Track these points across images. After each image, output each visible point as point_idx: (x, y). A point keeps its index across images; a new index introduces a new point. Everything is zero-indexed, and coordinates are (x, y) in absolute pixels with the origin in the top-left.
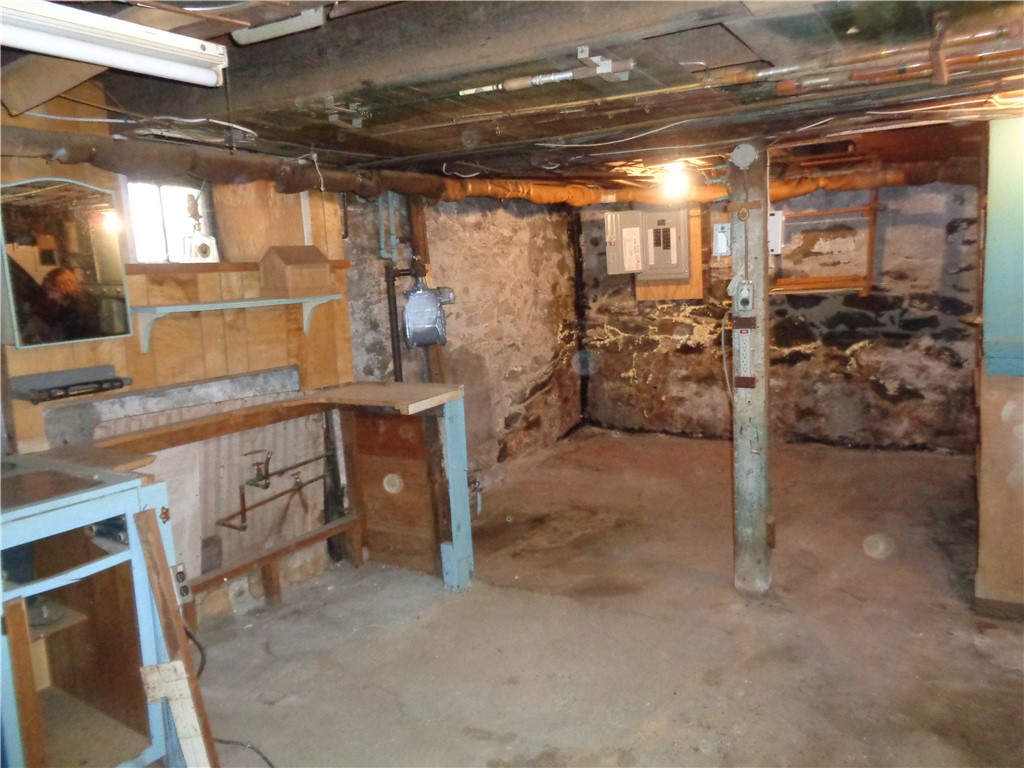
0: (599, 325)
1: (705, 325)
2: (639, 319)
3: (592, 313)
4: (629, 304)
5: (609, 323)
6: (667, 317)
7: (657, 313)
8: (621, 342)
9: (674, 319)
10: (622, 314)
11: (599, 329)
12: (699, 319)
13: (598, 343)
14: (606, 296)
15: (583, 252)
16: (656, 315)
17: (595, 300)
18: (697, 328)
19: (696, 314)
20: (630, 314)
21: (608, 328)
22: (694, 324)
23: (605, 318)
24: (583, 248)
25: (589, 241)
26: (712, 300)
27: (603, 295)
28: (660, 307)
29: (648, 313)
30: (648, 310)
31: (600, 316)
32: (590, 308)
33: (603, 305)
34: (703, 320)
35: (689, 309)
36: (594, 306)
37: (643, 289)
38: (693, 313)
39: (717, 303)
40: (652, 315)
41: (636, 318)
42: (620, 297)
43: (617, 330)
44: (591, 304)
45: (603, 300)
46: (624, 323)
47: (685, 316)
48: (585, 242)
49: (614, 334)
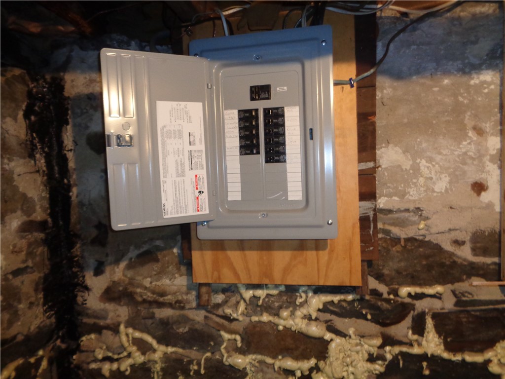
0: (107, 327)
1: (355, 340)
2: (199, 316)
3: (93, 301)
4: (175, 283)
5: (130, 324)
6: (265, 318)
7: (242, 307)
8: (158, 367)
9: (282, 324)
10: (161, 305)
11: (107, 334)
12: (340, 323)
13: (106, 368)
14: (123, 265)
15: (71, 164)
16: (239, 312)
17: (98, 271)
18: (336, 344)
19: (333, 313)
20: (179, 305)
21: (127, 334)
22: (328, 336)
23: (122, 312)
24: (70, 155)
25: (83, 142)
26: (373, 283)
27: (117, 262)
28: (248, 294)
29: (218, 306)
30: (219, 298)
31: (110, 306)
32: (87, 288)
33: (115, 283)
34: (350, 326)
35: (317, 301)
36: (97, 284)
37: (208, 255)
38: (325, 308)
39: (383, 289)
40: (228, 311)
41: (192, 314)
42: (156, 267)
43: (149, 339)
44: (91, 280)
45: (118, 272)
46: (165, 323)
47: (309, 318)
48: (75, 142)
49: (144, 347)
